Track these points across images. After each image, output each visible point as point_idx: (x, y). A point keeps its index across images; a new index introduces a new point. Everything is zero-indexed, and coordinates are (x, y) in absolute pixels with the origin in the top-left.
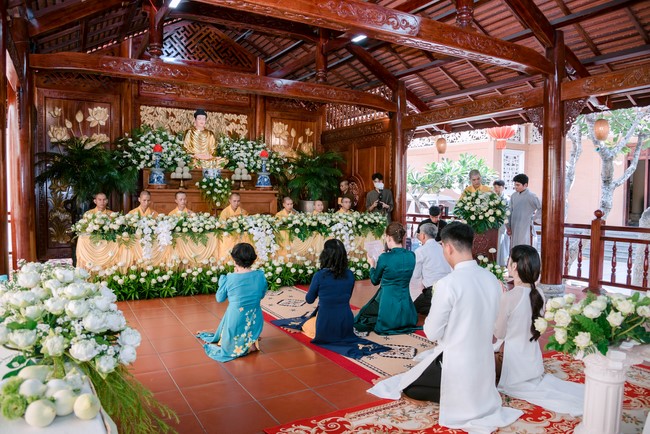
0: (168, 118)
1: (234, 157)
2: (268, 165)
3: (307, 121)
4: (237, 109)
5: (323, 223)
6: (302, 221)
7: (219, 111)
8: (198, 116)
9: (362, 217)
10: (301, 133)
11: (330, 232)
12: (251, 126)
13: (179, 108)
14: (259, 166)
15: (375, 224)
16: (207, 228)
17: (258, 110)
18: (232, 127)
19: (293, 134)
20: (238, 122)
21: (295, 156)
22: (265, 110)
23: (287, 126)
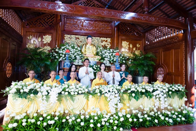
0: (76, 39)
1: (104, 56)
2: (119, 59)
3: (137, 40)
4: (106, 36)
5: (149, 90)
6: (136, 89)
7: (98, 37)
8: (89, 38)
9: (171, 87)
10: (134, 46)
11: (153, 95)
12: (112, 43)
13: (81, 35)
14: (115, 60)
15: (179, 91)
16: (80, 92)
17: (116, 36)
18: (104, 43)
19: (131, 46)
20: (106, 41)
21: (132, 56)
22: (118, 36)
23: (128, 43)
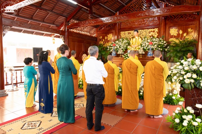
0: (129, 34)
3: (189, 25)
4: (154, 26)
8: (135, 32)
10: (185, 31)
13: (132, 30)
19: (181, 32)
20: (154, 31)
22: (165, 25)
23: (177, 29)
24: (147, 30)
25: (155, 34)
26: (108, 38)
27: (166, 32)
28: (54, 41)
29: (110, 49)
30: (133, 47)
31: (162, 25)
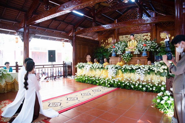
0: (126, 38)
4: (147, 31)
8: (131, 36)
12: (152, 36)
13: (129, 35)
19: (169, 36)
20: (147, 35)
23: (166, 34)
24: (141, 34)
25: (148, 37)
26: (108, 41)
27: (157, 36)
28: (63, 44)
29: (110, 51)
30: (130, 49)
31: (154, 30)
